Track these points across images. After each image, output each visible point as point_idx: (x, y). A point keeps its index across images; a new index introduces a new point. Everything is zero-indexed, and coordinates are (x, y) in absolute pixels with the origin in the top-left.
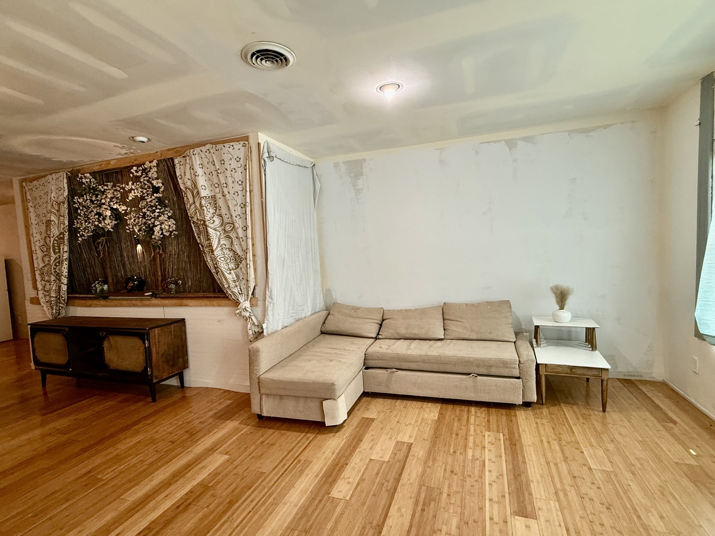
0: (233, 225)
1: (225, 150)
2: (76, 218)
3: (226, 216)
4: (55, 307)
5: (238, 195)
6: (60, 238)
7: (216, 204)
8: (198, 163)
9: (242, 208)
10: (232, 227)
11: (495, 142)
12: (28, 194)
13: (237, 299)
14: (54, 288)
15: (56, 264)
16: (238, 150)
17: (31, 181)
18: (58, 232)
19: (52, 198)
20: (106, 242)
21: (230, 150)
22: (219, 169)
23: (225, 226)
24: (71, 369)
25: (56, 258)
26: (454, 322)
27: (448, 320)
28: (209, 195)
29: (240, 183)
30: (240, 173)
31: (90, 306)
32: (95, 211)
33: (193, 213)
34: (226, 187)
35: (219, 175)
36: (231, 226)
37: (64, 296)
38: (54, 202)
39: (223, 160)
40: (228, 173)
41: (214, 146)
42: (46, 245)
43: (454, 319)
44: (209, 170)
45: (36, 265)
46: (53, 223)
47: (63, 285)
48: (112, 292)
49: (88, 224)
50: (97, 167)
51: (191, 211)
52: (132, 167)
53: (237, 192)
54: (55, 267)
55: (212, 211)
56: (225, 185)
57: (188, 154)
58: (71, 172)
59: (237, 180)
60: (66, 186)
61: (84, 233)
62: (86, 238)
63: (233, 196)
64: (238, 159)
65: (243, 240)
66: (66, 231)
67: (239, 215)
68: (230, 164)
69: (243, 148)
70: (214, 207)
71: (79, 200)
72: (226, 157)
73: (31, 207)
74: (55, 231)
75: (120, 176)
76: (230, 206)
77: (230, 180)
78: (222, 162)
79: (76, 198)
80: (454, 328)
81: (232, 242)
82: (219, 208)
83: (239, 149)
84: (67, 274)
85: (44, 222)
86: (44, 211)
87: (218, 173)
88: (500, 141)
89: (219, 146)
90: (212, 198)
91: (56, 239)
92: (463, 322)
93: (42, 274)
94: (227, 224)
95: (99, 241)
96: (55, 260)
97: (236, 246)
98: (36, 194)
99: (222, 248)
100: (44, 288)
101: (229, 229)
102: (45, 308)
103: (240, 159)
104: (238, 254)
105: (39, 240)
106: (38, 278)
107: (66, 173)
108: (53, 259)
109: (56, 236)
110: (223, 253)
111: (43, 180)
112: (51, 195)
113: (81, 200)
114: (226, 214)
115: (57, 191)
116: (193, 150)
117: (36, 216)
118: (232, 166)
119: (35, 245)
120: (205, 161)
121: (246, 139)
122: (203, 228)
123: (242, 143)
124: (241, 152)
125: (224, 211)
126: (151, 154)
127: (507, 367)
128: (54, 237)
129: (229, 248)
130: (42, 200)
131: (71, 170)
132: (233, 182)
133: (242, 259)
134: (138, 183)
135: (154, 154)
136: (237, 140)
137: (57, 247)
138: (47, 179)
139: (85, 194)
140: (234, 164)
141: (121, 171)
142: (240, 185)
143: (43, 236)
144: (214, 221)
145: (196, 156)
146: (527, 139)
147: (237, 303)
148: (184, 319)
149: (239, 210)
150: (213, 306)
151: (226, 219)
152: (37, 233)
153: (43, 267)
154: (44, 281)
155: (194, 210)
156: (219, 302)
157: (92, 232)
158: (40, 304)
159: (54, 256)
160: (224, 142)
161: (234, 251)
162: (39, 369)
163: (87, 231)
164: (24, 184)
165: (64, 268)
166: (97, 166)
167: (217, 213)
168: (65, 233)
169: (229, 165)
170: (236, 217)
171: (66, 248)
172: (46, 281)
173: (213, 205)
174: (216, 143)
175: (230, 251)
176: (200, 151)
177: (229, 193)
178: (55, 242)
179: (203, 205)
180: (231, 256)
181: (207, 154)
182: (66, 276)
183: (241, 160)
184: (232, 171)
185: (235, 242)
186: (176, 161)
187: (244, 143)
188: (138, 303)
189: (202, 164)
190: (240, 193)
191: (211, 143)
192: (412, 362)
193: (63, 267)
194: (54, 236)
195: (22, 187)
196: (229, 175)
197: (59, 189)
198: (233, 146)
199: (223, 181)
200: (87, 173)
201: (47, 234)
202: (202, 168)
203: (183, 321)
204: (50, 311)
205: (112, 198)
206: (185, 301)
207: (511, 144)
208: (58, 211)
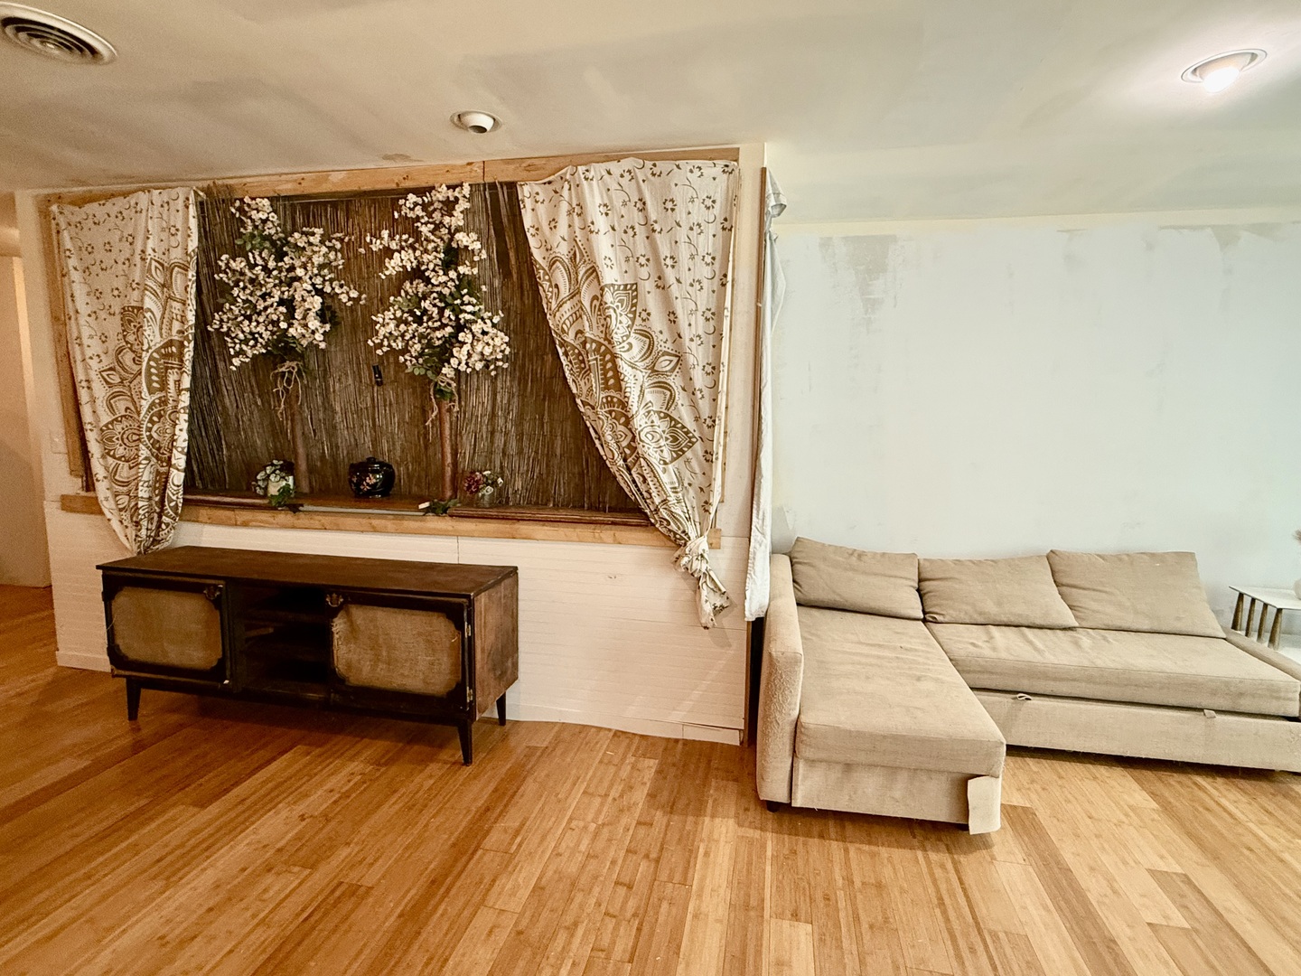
0: (675, 359)
1: (678, 176)
2: (219, 308)
3: (661, 337)
4: (144, 523)
5: (702, 288)
6: (170, 353)
7: (634, 305)
8: (598, 201)
9: (707, 320)
10: (673, 364)
11: (1193, 228)
12: (66, 235)
13: (684, 532)
14: (145, 478)
15: (151, 419)
16: (709, 181)
17: (81, 201)
18: (158, 339)
19: (149, 251)
20: (299, 372)
21: (694, 177)
22: (656, 222)
23: (657, 358)
24: (226, 682)
25: (153, 404)
26: (1086, 592)
27: (1068, 586)
28: (619, 283)
29: (708, 259)
30: (711, 237)
31: (245, 524)
32: (277, 294)
33: (567, 322)
34: (673, 267)
35: (657, 235)
36: (671, 361)
37: (174, 498)
38: (154, 263)
39: (672, 201)
40: (682, 234)
41: (649, 164)
42: (117, 367)
43: (1087, 586)
44: (625, 223)
45: (87, 416)
46: (148, 315)
47: (175, 471)
48: (305, 495)
49: (256, 327)
50: (289, 186)
51: (560, 317)
52: (404, 193)
53: (699, 282)
54: (150, 425)
55: (626, 321)
56: (669, 262)
57: (568, 177)
58: (208, 191)
59: (702, 252)
60: (193, 223)
61: (244, 347)
62: (247, 360)
63: (690, 289)
64: (709, 203)
65: (703, 397)
66: (191, 337)
67: (699, 336)
68: (689, 213)
69: (725, 176)
70: (630, 312)
71: (233, 264)
72: (679, 194)
73: (75, 269)
74: (153, 337)
75: (341, 215)
76: (679, 312)
77: (684, 252)
78: (669, 205)
79: (224, 257)
80: (1094, 606)
81: (672, 398)
82: (644, 315)
83: (714, 179)
84: (186, 444)
85: (117, 309)
86: (119, 283)
87: (654, 231)
88: (1202, 227)
89: (663, 166)
90: (625, 289)
91: (155, 355)
92: (1111, 594)
93: (105, 440)
94: (663, 355)
95: (284, 369)
96: (150, 408)
97: (682, 409)
98: (96, 237)
99: (649, 412)
100: (115, 474)
101: (668, 368)
102: (115, 524)
103: (714, 202)
104: (684, 427)
105: (98, 356)
106: (95, 448)
107: (195, 192)
108: (145, 405)
109: (154, 348)
110: (649, 424)
111: (120, 203)
112: (145, 244)
113: (238, 264)
114: (661, 332)
115: (164, 236)
116: (584, 168)
117: (88, 294)
118: (694, 218)
119: (87, 368)
120: (618, 198)
121: (734, 155)
122: (596, 359)
123: (721, 163)
124: (717, 186)
125: (657, 323)
126: (454, 167)
127: (1278, 698)
128: (150, 351)
129: (659, 412)
130: (114, 255)
131: (205, 184)
132: (692, 257)
133: (694, 440)
134: (405, 237)
135: (462, 166)
136: (711, 156)
137: (156, 375)
138: (133, 203)
139: (251, 251)
140: (699, 213)
141: (349, 202)
142: (708, 264)
143: (113, 344)
144: (630, 344)
145: (594, 182)
146: (1260, 229)
147: (677, 542)
148: (516, 568)
149: (700, 326)
150: (602, 541)
151: (662, 343)
152: (91, 337)
153: (111, 423)
154: (114, 457)
155: (569, 314)
156: (617, 534)
157: (265, 347)
158: (101, 513)
159: (148, 398)
160: (676, 157)
161: (672, 419)
162: (124, 676)
163: (252, 343)
164: (54, 208)
165: (181, 430)
166: (287, 182)
167: (635, 327)
168: (186, 343)
169: (684, 215)
170: (692, 340)
171: (186, 382)
172: (119, 459)
173: (627, 306)
174: (655, 157)
175: (661, 418)
176: (604, 173)
177: (678, 281)
178: (152, 363)
179: (609, 305)
180: (664, 432)
181: (624, 182)
182: (183, 448)
183: (717, 206)
184: (691, 229)
185: (681, 398)
186: (525, 192)
187: (727, 166)
188: (389, 524)
189: (605, 205)
190: (705, 283)
191: (637, 156)
192: (1062, 680)
193: (178, 427)
194: (150, 348)
195: (45, 214)
196: (682, 237)
197: (171, 231)
198: (700, 168)
199: (665, 251)
200: (263, 198)
201: (127, 343)
202: (607, 214)
203: (512, 572)
204: (131, 532)
205: (321, 267)
206: (524, 528)
207: (1226, 237)
208: (163, 286)
